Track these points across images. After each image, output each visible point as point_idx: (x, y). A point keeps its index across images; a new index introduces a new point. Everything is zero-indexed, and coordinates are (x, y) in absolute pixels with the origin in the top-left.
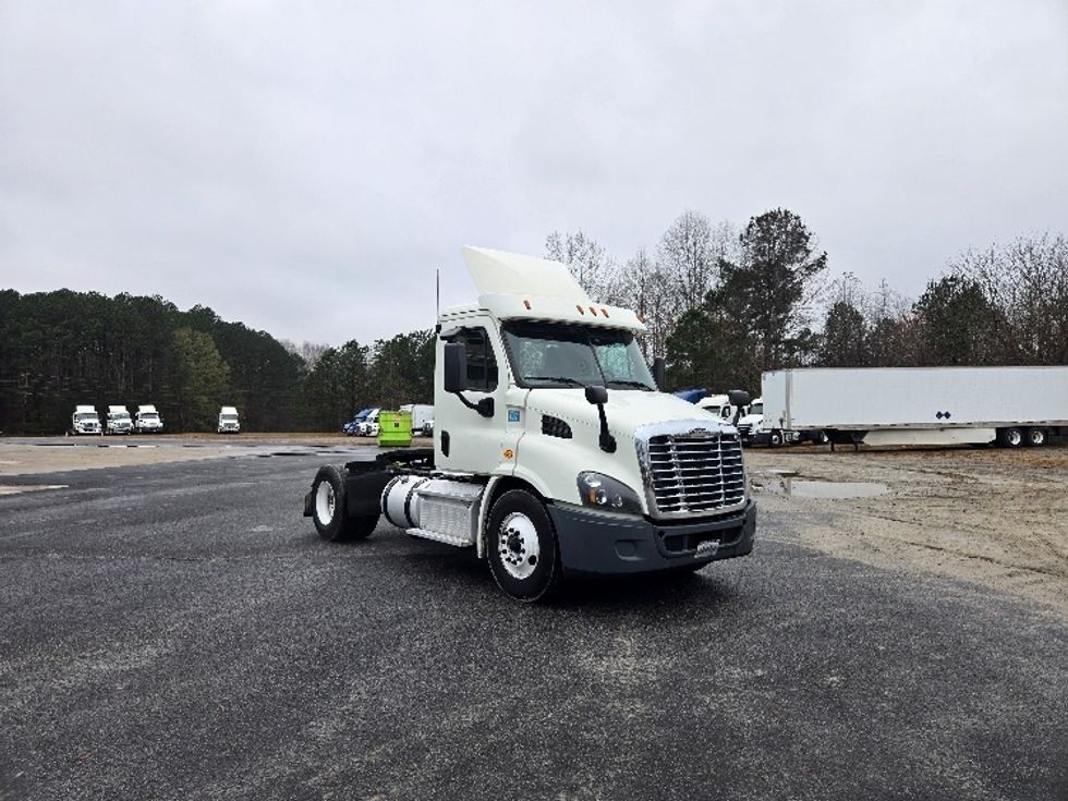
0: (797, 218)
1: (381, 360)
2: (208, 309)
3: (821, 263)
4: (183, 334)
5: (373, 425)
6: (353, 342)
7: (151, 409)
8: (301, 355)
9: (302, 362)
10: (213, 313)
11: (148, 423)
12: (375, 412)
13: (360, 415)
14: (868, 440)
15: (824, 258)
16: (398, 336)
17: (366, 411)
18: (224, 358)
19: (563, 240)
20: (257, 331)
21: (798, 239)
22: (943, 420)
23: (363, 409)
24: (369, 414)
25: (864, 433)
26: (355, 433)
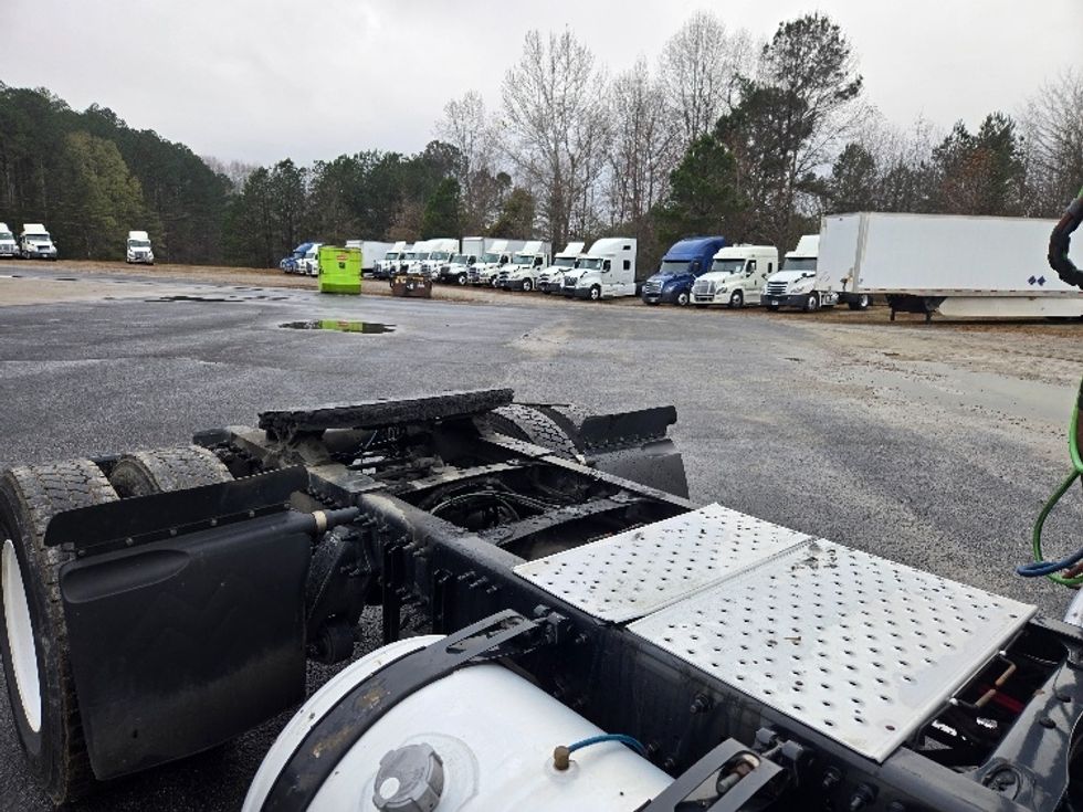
0: (836, 28)
1: (321, 186)
2: (107, 111)
3: (853, 90)
4: (79, 140)
5: (314, 263)
6: (288, 161)
7: (39, 229)
8: (230, 175)
9: (231, 185)
10: (114, 115)
11: (32, 246)
12: (315, 248)
13: (299, 248)
14: (945, 310)
15: (859, 83)
16: (341, 158)
17: (306, 245)
18: (133, 173)
19: (545, 42)
20: (173, 143)
21: (832, 56)
22: (1036, 286)
23: (302, 243)
24: (309, 248)
25: (937, 300)
26: (293, 273)
